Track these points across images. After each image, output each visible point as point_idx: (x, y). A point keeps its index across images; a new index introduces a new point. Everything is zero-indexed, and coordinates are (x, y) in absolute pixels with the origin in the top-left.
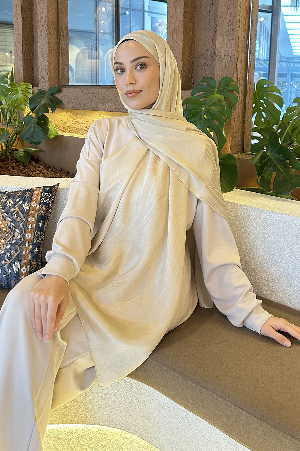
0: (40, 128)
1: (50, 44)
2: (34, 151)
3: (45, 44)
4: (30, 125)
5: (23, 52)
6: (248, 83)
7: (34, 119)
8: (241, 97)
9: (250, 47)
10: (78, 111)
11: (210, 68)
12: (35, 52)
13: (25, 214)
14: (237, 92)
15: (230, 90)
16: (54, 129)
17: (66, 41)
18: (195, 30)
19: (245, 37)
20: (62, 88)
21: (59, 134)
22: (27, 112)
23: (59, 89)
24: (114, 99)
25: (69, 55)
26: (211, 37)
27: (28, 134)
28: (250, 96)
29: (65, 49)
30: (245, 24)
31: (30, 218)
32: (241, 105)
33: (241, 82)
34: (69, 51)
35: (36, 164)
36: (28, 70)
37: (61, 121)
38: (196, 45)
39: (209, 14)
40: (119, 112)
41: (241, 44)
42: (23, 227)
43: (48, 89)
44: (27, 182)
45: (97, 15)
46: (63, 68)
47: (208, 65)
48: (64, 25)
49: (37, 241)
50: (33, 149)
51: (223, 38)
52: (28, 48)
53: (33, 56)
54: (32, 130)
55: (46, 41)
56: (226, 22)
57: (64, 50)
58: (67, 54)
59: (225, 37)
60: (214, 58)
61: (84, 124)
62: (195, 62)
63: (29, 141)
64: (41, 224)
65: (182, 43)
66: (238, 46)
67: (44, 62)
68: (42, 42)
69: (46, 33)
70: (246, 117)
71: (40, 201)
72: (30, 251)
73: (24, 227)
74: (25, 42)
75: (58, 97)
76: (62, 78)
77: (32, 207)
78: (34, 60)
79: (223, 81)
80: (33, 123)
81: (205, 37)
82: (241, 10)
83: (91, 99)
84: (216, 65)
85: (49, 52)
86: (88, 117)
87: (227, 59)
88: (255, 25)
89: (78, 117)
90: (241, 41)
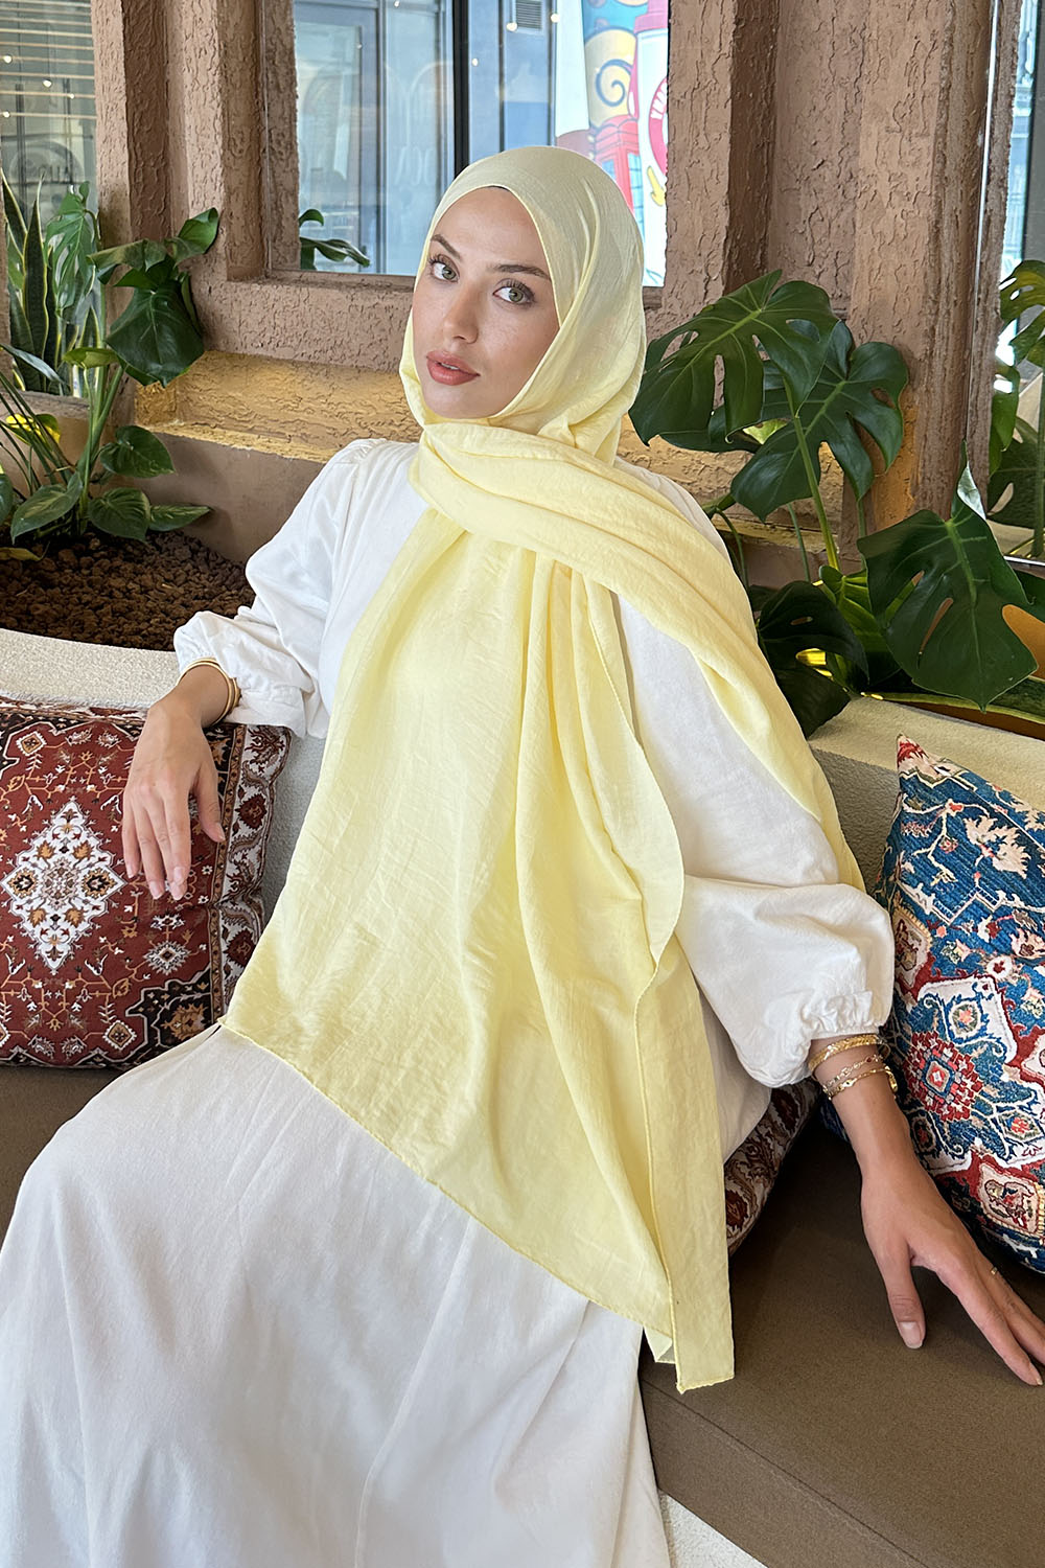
1: (229, 119)
3: (212, 117)
5: (132, 143)
9: (989, 158)
11: (833, 232)
12: (176, 141)
17: (286, 103)
18: (777, 87)
19: (971, 121)
25: (300, 158)
26: (840, 114)
29: (284, 136)
30: (970, 75)
33: (954, 290)
34: (298, 141)
36: (149, 209)
38: (778, 144)
39: (830, 28)
41: (956, 152)
46: (277, 206)
47: (826, 220)
51: (888, 129)
52: (146, 129)
53: (165, 156)
55: (214, 109)
56: (897, 67)
57: (280, 138)
58: (291, 153)
60: (851, 193)
61: (357, 416)
62: (774, 207)
65: (726, 138)
66: (942, 160)
67: (210, 185)
68: (200, 113)
69: (217, 78)
74: (137, 106)
78: (169, 171)
81: (814, 114)
82: (957, 25)
83: (384, 330)
84: (858, 225)
85: (224, 150)
86: (371, 390)
87: (900, 206)
88: (1008, 74)
89: (335, 386)
90: (955, 138)
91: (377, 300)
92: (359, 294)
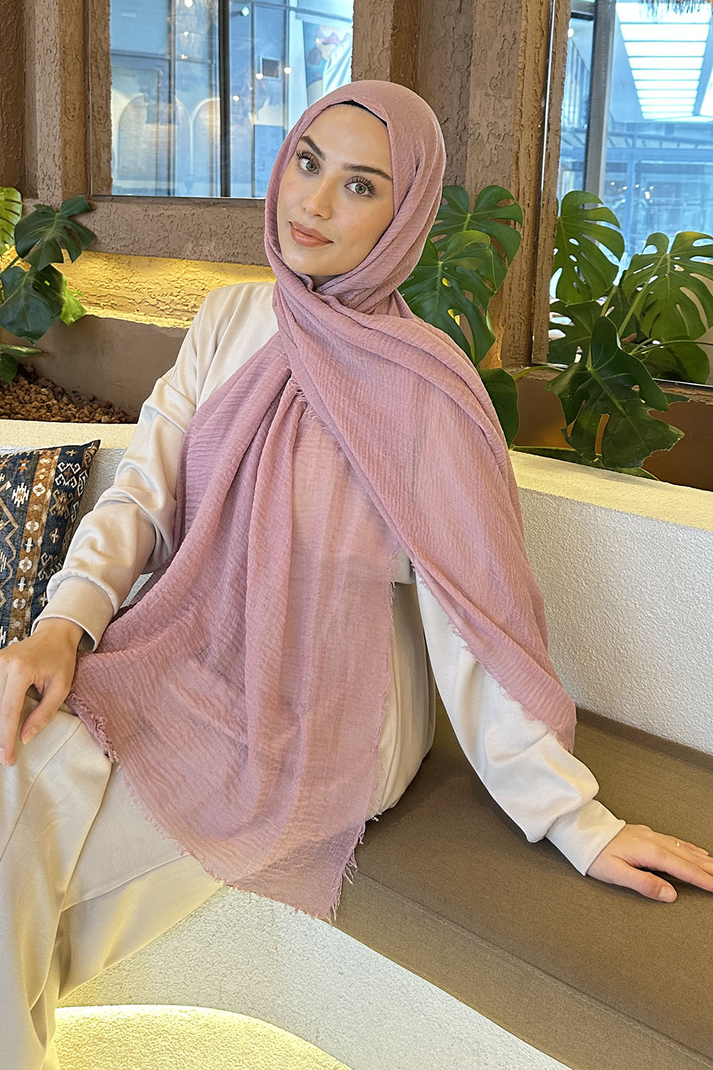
0: (41, 299)
1: (66, 95)
2: (27, 353)
3: (54, 95)
4: (15, 293)
6: (543, 200)
7: (26, 277)
8: (526, 233)
9: (549, 114)
10: (133, 259)
11: (454, 163)
12: (29, 112)
13: (17, 513)
14: (517, 223)
15: (503, 216)
16: (74, 300)
17: (104, 87)
18: (418, 70)
19: (538, 91)
20: (95, 203)
21: (87, 314)
22: (9, 258)
23: (89, 204)
24: (223, 231)
25: (112, 123)
26: (458, 89)
27: (11, 313)
28: (546, 231)
29: (102, 107)
30: (537, 61)
31: (30, 523)
32: (525, 253)
33: (528, 197)
34: (112, 112)
35: (32, 385)
36: (11, 156)
37: (91, 282)
39: (452, 34)
40: (234, 262)
41: (529, 110)
42: (13, 544)
43: (60, 205)
44: (19, 432)
45: (173, 18)
46: (97, 154)
48: (99, 48)
49: (45, 576)
50: (24, 350)
51: (487, 94)
52: (10, 103)
53: (22, 122)
54: (22, 302)
55: (56, 88)
56: (492, 55)
57: (100, 109)
58: (107, 119)
59: (490, 91)
60: (464, 139)
61: (150, 290)
63: (15, 331)
64: (55, 536)
66: (520, 114)
67: (52, 138)
68: (45, 91)
69: (57, 68)
70: (538, 280)
71: (55, 481)
72: (30, 601)
73: (16, 543)
74: (4, 88)
75: (84, 224)
76: (95, 177)
77: (34, 497)
78: (25, 132)
79: (487, 196)
80: (25, 286)
81: (441, 88)
82: (528, 29)
83: (167, 231)
84: (468, 155)
85: (62, 115)
86: (158, 272)
87: (494, 142)
88: (561, 63)
89: (134, 271)
90: (527, 100)
91: (163, 211)
92: (150, 208)
